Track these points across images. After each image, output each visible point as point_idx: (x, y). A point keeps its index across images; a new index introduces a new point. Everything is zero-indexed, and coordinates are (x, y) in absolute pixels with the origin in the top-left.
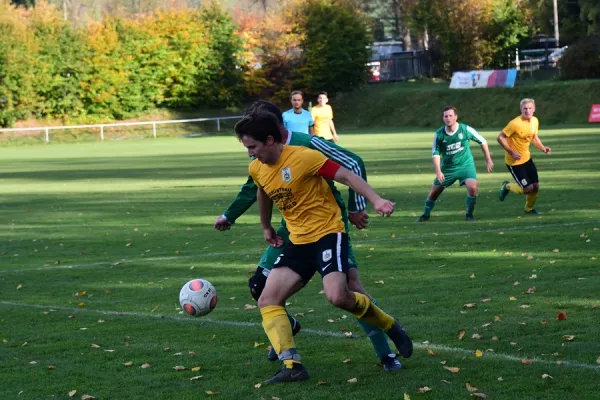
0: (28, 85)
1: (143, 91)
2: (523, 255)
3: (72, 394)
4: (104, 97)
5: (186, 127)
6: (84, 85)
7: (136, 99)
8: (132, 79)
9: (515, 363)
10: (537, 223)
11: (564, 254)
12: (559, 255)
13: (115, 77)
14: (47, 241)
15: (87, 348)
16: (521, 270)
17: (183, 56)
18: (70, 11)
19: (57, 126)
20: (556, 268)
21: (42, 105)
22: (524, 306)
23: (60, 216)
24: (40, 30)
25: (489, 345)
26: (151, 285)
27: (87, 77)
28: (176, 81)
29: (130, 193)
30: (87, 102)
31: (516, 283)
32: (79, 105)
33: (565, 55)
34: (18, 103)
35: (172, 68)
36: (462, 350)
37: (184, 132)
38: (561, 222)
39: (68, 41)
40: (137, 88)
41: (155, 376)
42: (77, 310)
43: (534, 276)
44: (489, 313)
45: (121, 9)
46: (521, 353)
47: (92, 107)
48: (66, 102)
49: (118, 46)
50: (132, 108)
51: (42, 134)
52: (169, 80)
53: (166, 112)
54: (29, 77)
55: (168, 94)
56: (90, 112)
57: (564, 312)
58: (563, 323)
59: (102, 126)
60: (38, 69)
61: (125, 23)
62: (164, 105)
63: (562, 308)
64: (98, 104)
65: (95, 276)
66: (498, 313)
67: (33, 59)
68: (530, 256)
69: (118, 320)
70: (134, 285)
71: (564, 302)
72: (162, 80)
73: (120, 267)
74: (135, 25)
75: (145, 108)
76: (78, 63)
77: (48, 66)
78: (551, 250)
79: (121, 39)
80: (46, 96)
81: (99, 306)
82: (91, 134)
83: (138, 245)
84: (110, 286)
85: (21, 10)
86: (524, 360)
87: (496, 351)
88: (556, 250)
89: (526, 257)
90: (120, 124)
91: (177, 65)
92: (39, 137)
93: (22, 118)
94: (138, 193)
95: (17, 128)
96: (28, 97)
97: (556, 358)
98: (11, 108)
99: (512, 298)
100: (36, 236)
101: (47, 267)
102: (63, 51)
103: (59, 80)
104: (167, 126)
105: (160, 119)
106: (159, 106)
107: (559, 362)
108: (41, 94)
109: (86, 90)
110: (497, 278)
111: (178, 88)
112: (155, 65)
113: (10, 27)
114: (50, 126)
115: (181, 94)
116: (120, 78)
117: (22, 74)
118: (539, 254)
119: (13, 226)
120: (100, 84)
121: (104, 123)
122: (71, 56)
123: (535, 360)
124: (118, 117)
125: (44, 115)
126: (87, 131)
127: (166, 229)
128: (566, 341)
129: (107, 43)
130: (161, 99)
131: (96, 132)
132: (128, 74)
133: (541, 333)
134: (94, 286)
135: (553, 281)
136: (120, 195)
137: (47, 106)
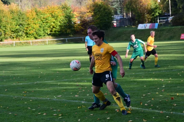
0: (8, 28)
1: (44, 30)
2: (160, 80)
4: (31, 32)
5: (57, 41)
6: (25, 28)
7: (42, 33)
8: (40, 27)
9: (157, 112)
10: (165, 70)
11: (173, 80)
12: (171, 80)
13: (35, 26)
14: (14, 76)
15: (27, 109)
16: (160, 84)
17: (56, 19)
18: (21, 6)
19: (17, 41)
20: (171, 84)
21: (13, 35)
22: (161, 95)
23: (18, 68)
24: (12, 12)
25: (150, 107)
26: (46, 89)
27: (26, 26)
28: (54, 27)
29: (40, 61)
30: (27, 34)
31: (158, 88)
32: (24, 35)
33: (173, 19)
34: (5, 34)
35: (52, 23)
36: (142, 109)
37: (56, 43)
38: (172, 70)
39: (21, 15)
40: (42, 29)
41: (48, 117)
42: (24, 97)
43: (164, 86)
44: (150, 97)
45: (37, 5)
46: (160, 110)
48: (20, 34)
49: (36, 17)
50: (40, 36)
51: (13, 43)
52: (51, 27)
53: (50, 37)
54: (9, 26)
55: (51, 31)
56: (27, 37)
57: (173, 97)
58: (173, 101)
60: (11, 24)
61: (38, 9)
62: (50, 34)
63: (172, 96)
64: (30, 34)
65: (29, 86)
66: (152, 98)
67: (10, 21)
68: (163, 80)
69: (36, 100)
70: (41, 89)
71: (173, 94)
72: (49, 27)
73: (37, 84)
74: (41, 10)
75: (44, 36)
76: (24, 22)
77: (14, 23)
78: (169, 78)
79: (37, 14)
80: (14, 32)
81: (30, 96)
83: (42, 77)
84: (34, 90)
85: (6, 6)
86: (161, 112)
87: (152, 109)
88: (171, 78)
89: (161, 81)
90: (37, 40)
91: (54, 22)
92: (12, 45)
93: (6, 39)
94: (42, 61)
95: (5, 42)
96: (9, 32)
97: (171, 111)
98: (3, 36)
99: (157, 93)
100: (11, 75)
101: (14, 84)
102: (19, 18)
103: (18, 27)
104: (51, 41)
105: (49, 39)
106: (48, 35)
107: (172, 112)
108: (12, 31)
109: (26, 30)
110: (153, 87)
111: (54, 29)
112: (47, 22)
113: (3, 11)
114: (15, 41)
115: (55, 31)
116: (37, 27)
117: (7, 25)
118: (165, 80)
119: (4, 72)
120: (30, 28)
121: (32, 40)
122: (21, 20)
123: (164, 112)
124: (36, 38)
125: (13, 38)
126: (27, 43)
127: (51, 72)
128: (174, 106)
129: (33, 16)
130: (49, 33)
131: (29, 43)
132: (39, 25)
133: (166, 104)
134: (29, 90)
135: (170, 88)
136: (37, 62)
137: (14, 35)
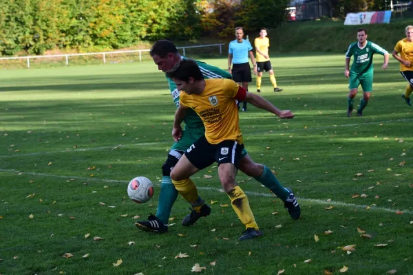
0: (54, 25)
1: (132, 29)
2: (396, 139)
3: (87, 236)
4: (105, 33)
6: (92, 25)
7: (128, 35)
8: (124, 21)
9: (390, 213)
10: (406, 118)
13: (113, 20)
14: (68, 133)
15: (97, 205)
16: (395, 150)
17: (159, 4)
19: (74, 54)
21: (63, 39)
22: (397, 175)
23: (77, 115)
25: (373, 201)
26: (139, 162)
27: (94, 20)
28: (155, 22)
29: (124, 100)
30: (94, 37)
31: (391, 159)
32: (89, 39)
34: (47, 38)
35: (152, 13)
36: (354, 205)
40: (128, 27)
42: (89, 179)
43: (404, 154)
44: (373, 180)
46: (395, 207)
47: (97, 40)
48: (80, 37)
50: (124, 41)
51: (64, 59)
52: (150, 21)
53: (147, 43)
54: (54, 20)
55: (149, 31)
56: (96, 44)
59: (104, 54)
60: (60, 15)
62: (146, 38)
64: (102, 38)
65: (101, 156)
66: (378, 180)
67: (57, 8)
68: (401, 140)
69: (117, 186)
70: (128, 162)
72: (145, 21)
73: (118, 150)
75: (134, 41)
76: (88, 11)
77: (67, 12)
80: (66, 33)
81: (104, 177)
82: (97, 59)
83: (130, 135)
84: (112, 163)
86: (398, 212)
87: (378, 206)
89: (398, 141)
90: (117, 52)
91: (155, 11)
92: (61, 62)
93: (50, 48)
94: (129, 99)
95: (47, 55)
96: (54, 34)
98: (42, 42)
99: (389, 169)
100: (60, 129)
101: (68, 150)
102: (78, 2)
103: (74, 22)
105: (144, 48)
106: (143, 40)
108: (63, 31)
109: (93, 29)
110: (379, 155)
111: (156, 27)
112: (140, 11)
114: (68, 54)
115: (158, 31)
116: (117, 20)
117: (50, 18)
118: (407, 139)
119: (45, 123)
120: (102, 24)
121: (105, 51)
122: (82, 5)
123: (405, 211)
124: (115, 47)
125: (65, 46)
126: (94, 57)
127: (149, 123)
130: (144, 34)
131: (101, 58)
132: (122, 17)
133: (408, 193)
134: (100, 162)
136: (118, 100)
137: (66, 40)
